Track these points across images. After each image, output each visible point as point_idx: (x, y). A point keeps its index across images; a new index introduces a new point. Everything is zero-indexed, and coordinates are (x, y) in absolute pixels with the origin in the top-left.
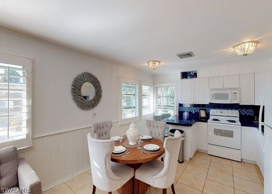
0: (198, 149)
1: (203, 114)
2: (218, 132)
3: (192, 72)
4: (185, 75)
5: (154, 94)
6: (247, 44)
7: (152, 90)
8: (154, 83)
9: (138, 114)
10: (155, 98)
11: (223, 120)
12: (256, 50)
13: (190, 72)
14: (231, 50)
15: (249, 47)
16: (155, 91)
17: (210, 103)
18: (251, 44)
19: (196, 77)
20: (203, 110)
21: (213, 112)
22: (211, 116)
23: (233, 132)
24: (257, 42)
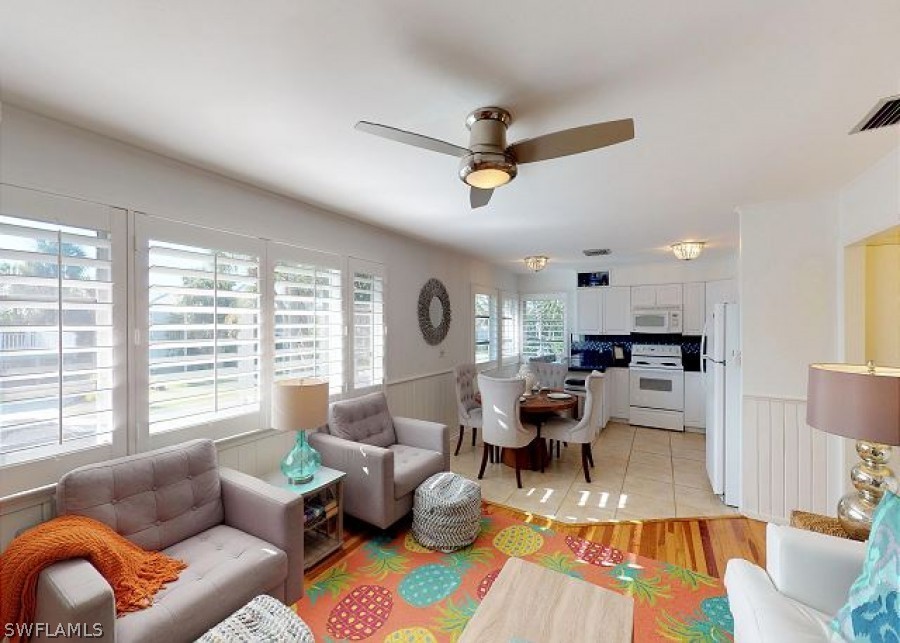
0: (611, 418)
1: (619, 354)
2: (646, 384)
3: (599, 273)
4: (585, 280)
5: (519, 317)
6: (689, 246)
7: (516, 307)
8: (519, 292)
9: (495, 355)
10: (522, 323)
11: (656, 362)
12: (702, 253)
13: (595, 274)
14: (668, 248)
15: (692, 250)
16: (522, 309)
17: (632, 333)
18: (694, 245)
19: (607, 284)
20: (619, 346)
21: (637, 349)
22: (633, 358)
23: (670, 381)
24: (703, 243)
